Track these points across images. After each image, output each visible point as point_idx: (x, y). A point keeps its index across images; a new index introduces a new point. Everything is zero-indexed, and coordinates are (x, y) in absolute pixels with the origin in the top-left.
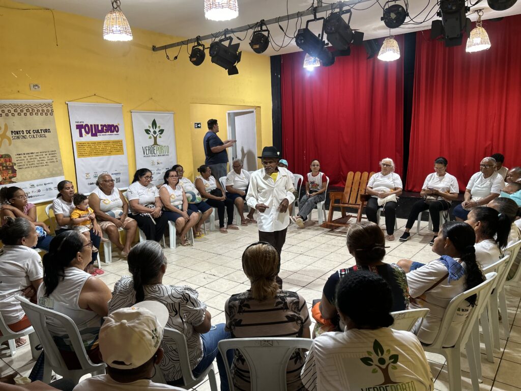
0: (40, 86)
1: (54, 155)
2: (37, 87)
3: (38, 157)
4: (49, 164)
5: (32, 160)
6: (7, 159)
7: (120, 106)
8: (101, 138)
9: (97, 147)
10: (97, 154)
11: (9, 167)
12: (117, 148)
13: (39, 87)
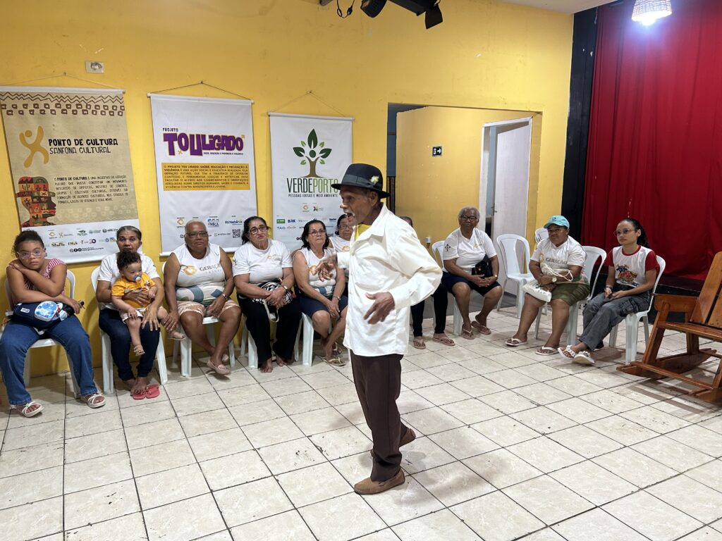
0: (102, 64)
1: (121, 183)
2: (97, 67)
3: (94, 186)
4: (113, 197)
5: (84, 190)
6: (41, 185)
7: (248, 103)
8: (208, 158)
9: (201, 174)
10: (199, 186)
11: (42, 199)
12: (238, 177)
13: (100, 67)
